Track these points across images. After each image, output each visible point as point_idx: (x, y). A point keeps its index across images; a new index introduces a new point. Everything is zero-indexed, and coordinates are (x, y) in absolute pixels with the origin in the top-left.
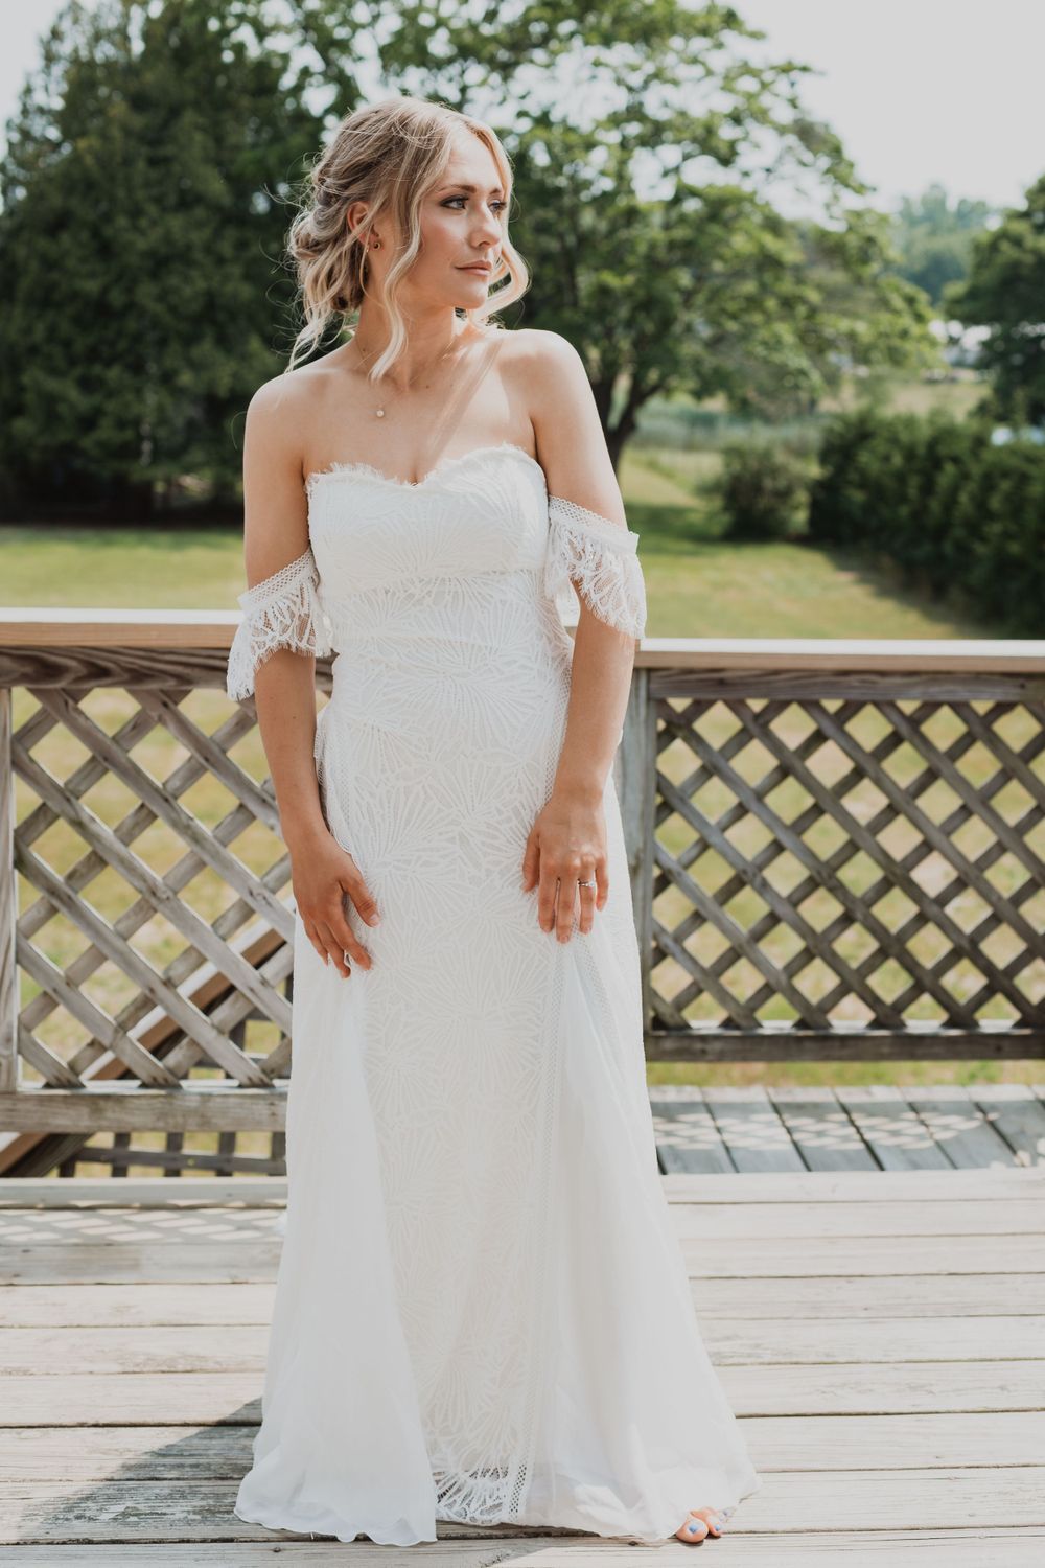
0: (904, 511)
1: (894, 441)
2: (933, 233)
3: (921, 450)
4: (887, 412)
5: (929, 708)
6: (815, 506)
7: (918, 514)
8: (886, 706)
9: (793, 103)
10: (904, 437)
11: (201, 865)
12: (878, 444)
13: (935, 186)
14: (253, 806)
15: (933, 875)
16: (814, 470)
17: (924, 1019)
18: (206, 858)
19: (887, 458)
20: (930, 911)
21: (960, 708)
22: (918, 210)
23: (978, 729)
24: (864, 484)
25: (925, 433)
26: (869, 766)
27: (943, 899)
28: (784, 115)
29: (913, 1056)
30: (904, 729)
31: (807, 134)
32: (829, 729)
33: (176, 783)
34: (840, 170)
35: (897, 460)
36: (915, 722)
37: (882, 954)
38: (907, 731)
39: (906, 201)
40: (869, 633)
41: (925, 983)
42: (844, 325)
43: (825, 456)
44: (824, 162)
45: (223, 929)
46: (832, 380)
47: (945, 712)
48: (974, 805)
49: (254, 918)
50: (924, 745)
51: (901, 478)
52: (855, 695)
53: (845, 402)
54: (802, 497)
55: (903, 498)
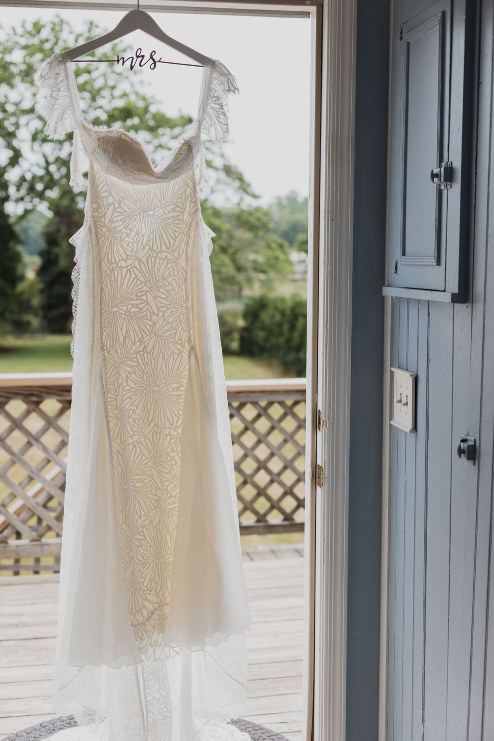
0: (282, 340)
1: (276, 308)
2: (292, 212)
3: (288, 312)
4: (272, 295)
5: (271, 404)
6: (242, 340)
7: (288, 341)
8: (255, 404)
9: (222, 156)
10: (281, 306)
11: (14, 463)
12: (270, 311)
13: (293, 192)
14: (32, 441)
15: (275, 465)
16: (241, 323)
17: (275, 518)
18: (16, 460)
19: (273, 316)
20: (275, 479)
21: (281, 403)
22: (285, 202)
23: (288, 411)
24: (263, 328)
25: (289, 304)
26: (250, 426)
27: (279, 474)
28: (218, 162)
29: (271, 532)
30: (262, 412)
31: (228, 170)
32: (235, 413)
33: (5, 435)
34: (244, 187)
35: (278, 317)
36: (265, 409)
37: (259, 495)
38: (263, 412)
39: (279, 199)
40: (249, 377)
41: (275, 505)
42: (252, 257)
43: (245, 316)
44: (237, 184)
45: (23, 485)
46: (249, 281)
47: (276, 406)
48: (288, 439)
49: (34, 481)
50: (269, 417)
51: (280, 325)
52: (244, 400)
53: (254, 291)
54: (236, 336)
55: (281, 334)
